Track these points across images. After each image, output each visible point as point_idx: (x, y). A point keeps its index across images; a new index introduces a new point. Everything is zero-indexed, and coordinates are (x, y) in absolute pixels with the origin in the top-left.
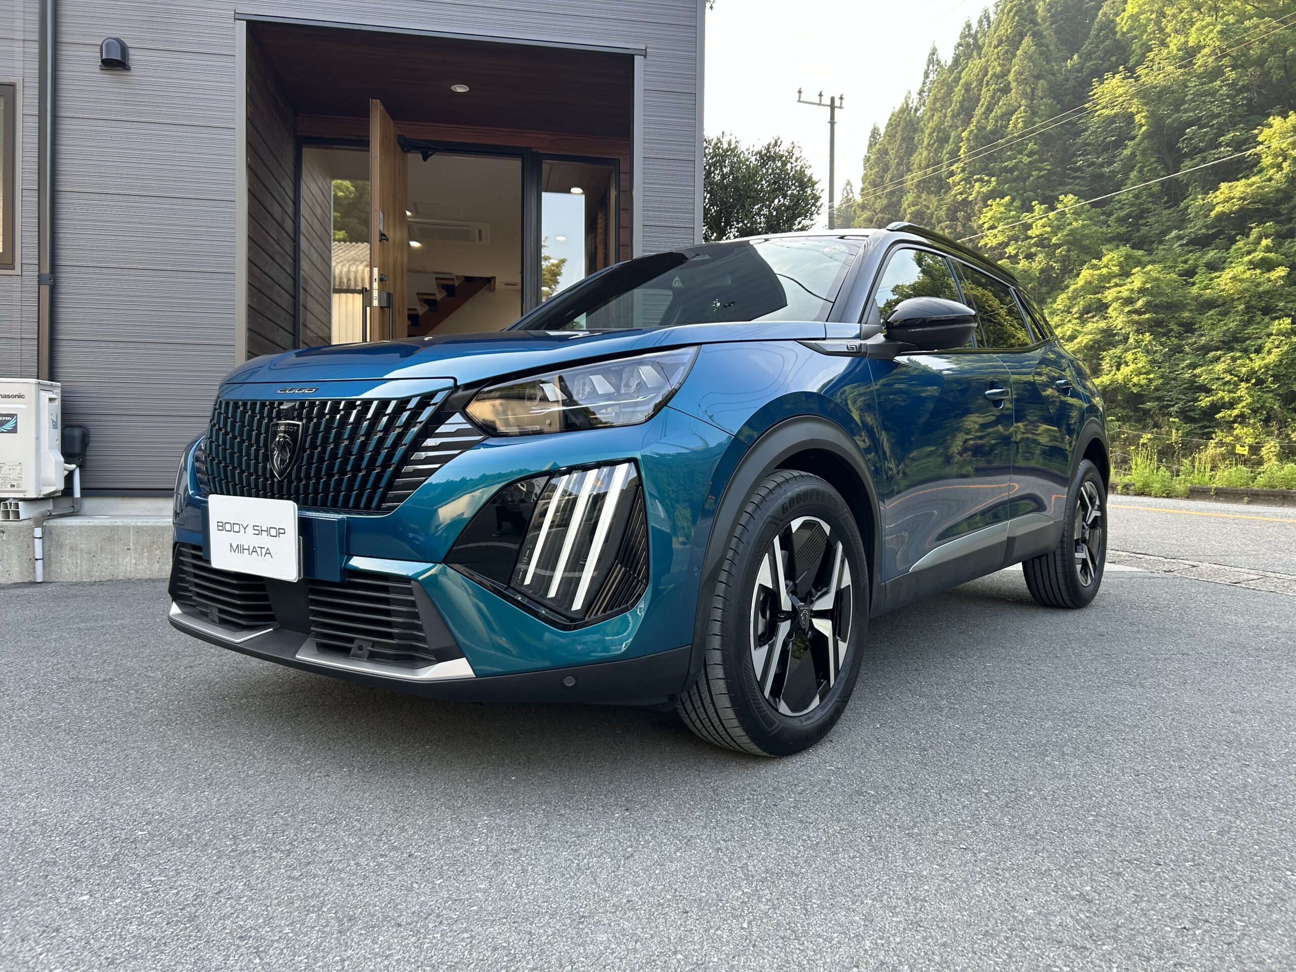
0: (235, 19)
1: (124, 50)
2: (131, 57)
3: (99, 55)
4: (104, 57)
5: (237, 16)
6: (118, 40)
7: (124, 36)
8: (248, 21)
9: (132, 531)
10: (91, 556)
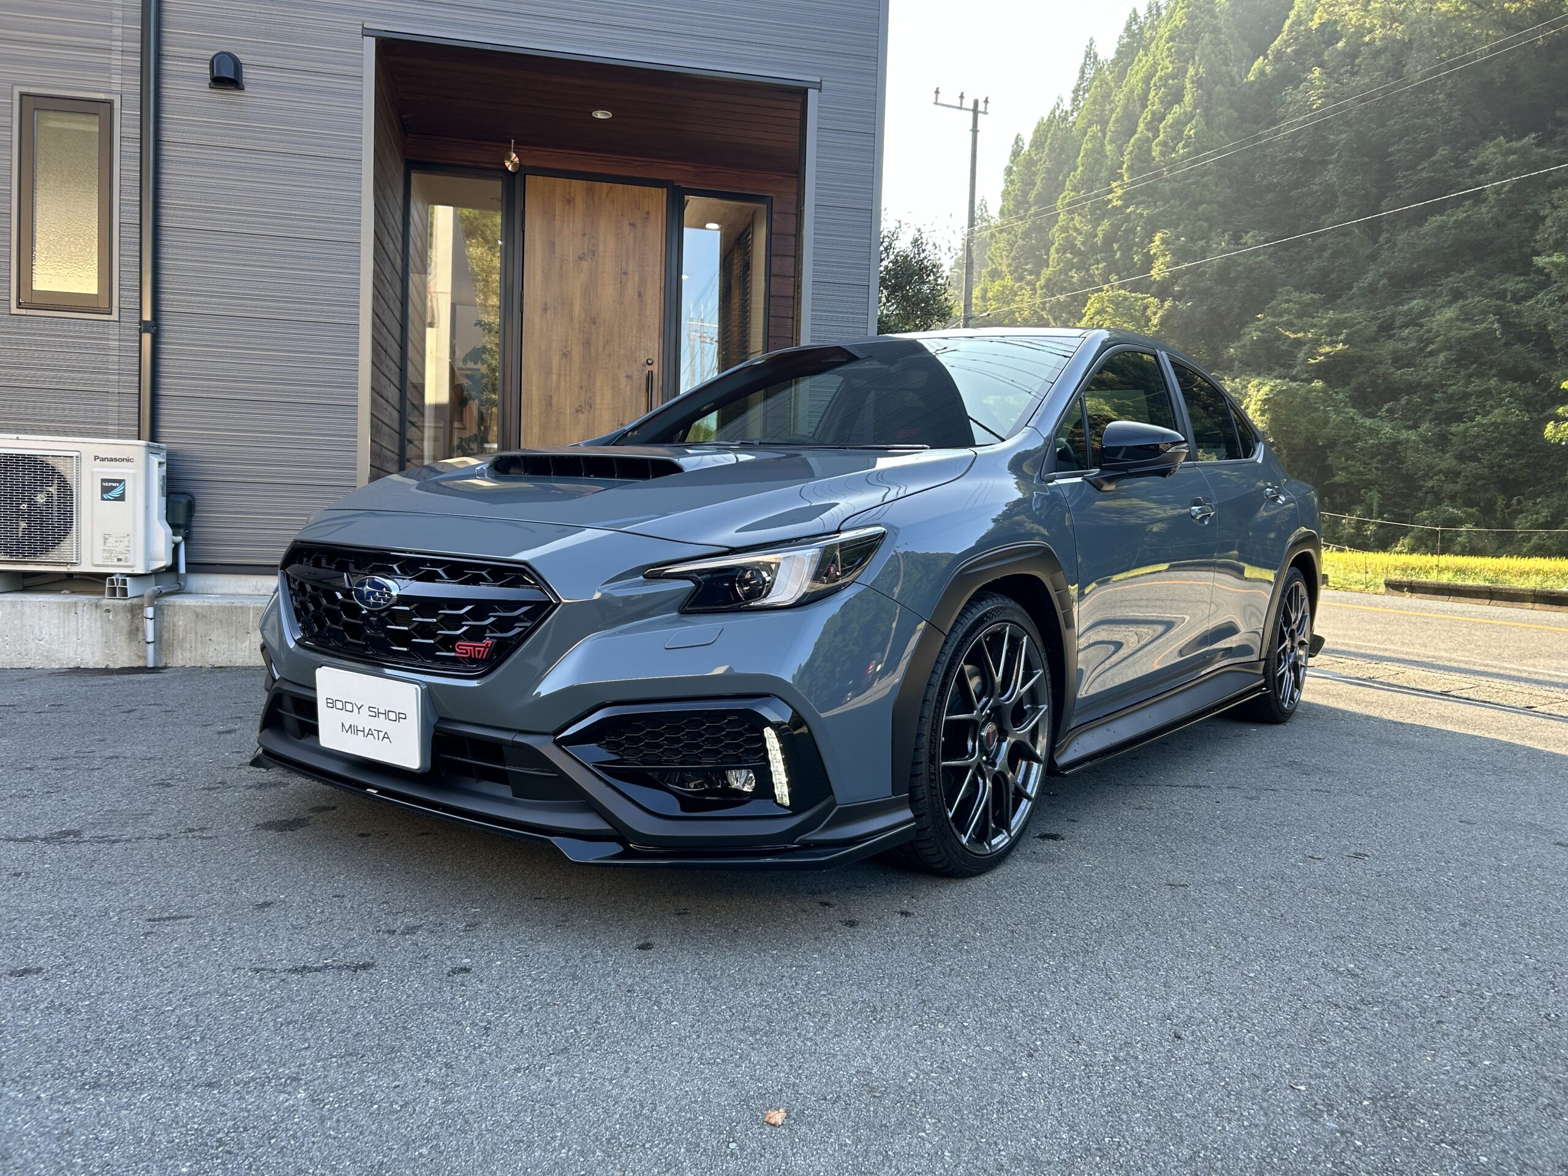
0: (363, 35)
1: (237, 66)
2: (244, 76)
3: (209, 71)
4: (214, 73)
5: (366, 32)
6: (230, 55)
7: (237, 50)
8: (377, 38)
9: (251, 612)
10: (206, 639)
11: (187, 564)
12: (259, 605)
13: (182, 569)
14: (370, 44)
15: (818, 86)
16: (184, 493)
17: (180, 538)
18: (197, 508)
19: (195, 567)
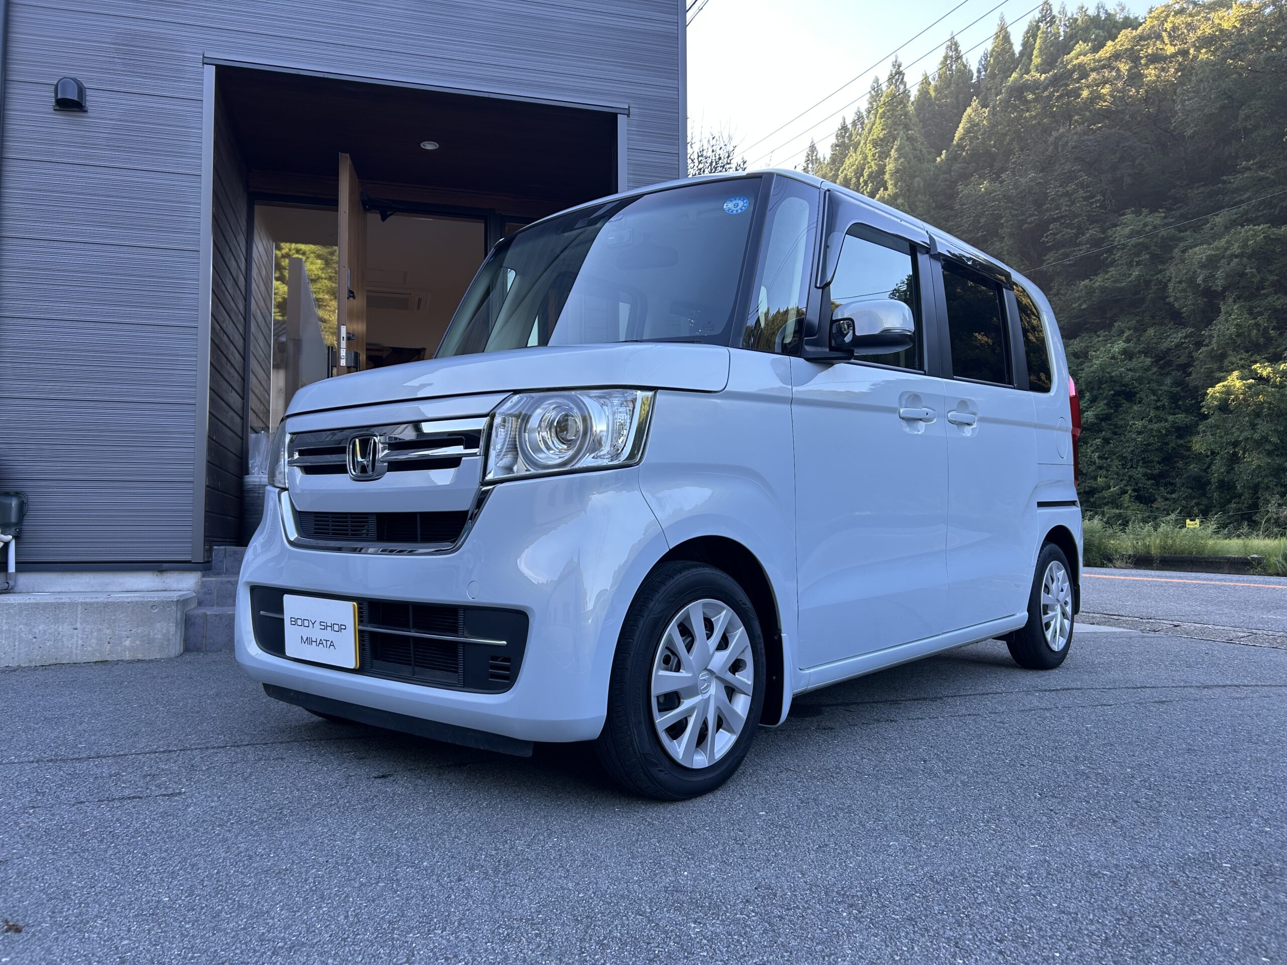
0: (204, 63)
1: (81, 90)
2: (88, 98)
3: (53, 94)
4: (59, 96)
5: (206, 61)
6: (74, 80)
7: (81, 76)
8: (217, 66)
9: (80, 608)
10: (31, 637)
11: (17, 563)
12: (88, 600)
13: (12, 568)
14: (210, 74)
15: (627, 112)
16: (17, 494)
17: (9, 537)
18: (31, 507)
19: (22, 566)
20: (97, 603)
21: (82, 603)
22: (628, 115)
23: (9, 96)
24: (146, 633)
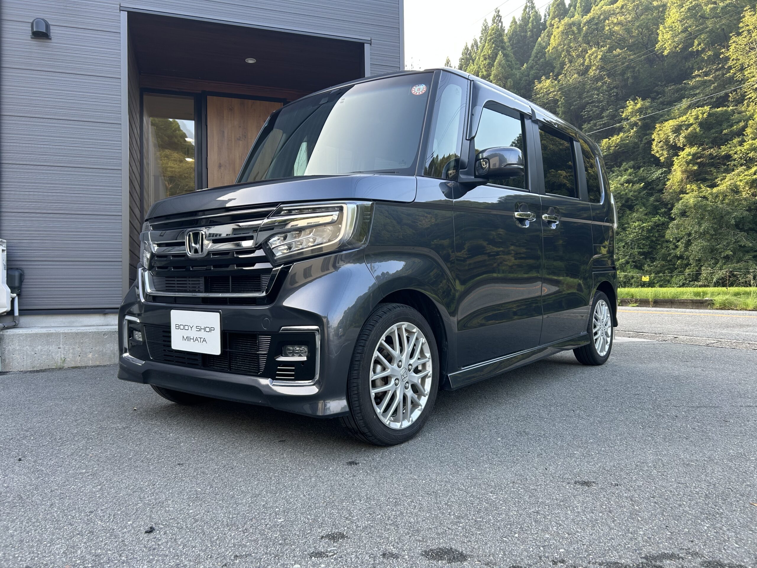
0: (120, 10)
1: (47, 26)
2: (51, 31)
3: (30, 29)
4: (35, 30)
5: (122, 9)
6: (43, 20)
7: (47, 17)
8: (128, 12)
9: (61, 336)
10: (33, 353)
11: (19, 310)
12: (66, 331)
13: (17, 313)
14: (124, 16)
15: (370, 42)
16: (17, 269)
17: (15, 295)
18: (26, 277)
19: (24, 312)
20: (72, 333)
21: (63, 333)
22: (371, 44)
23: (3, 29)
24: (101, 350)
